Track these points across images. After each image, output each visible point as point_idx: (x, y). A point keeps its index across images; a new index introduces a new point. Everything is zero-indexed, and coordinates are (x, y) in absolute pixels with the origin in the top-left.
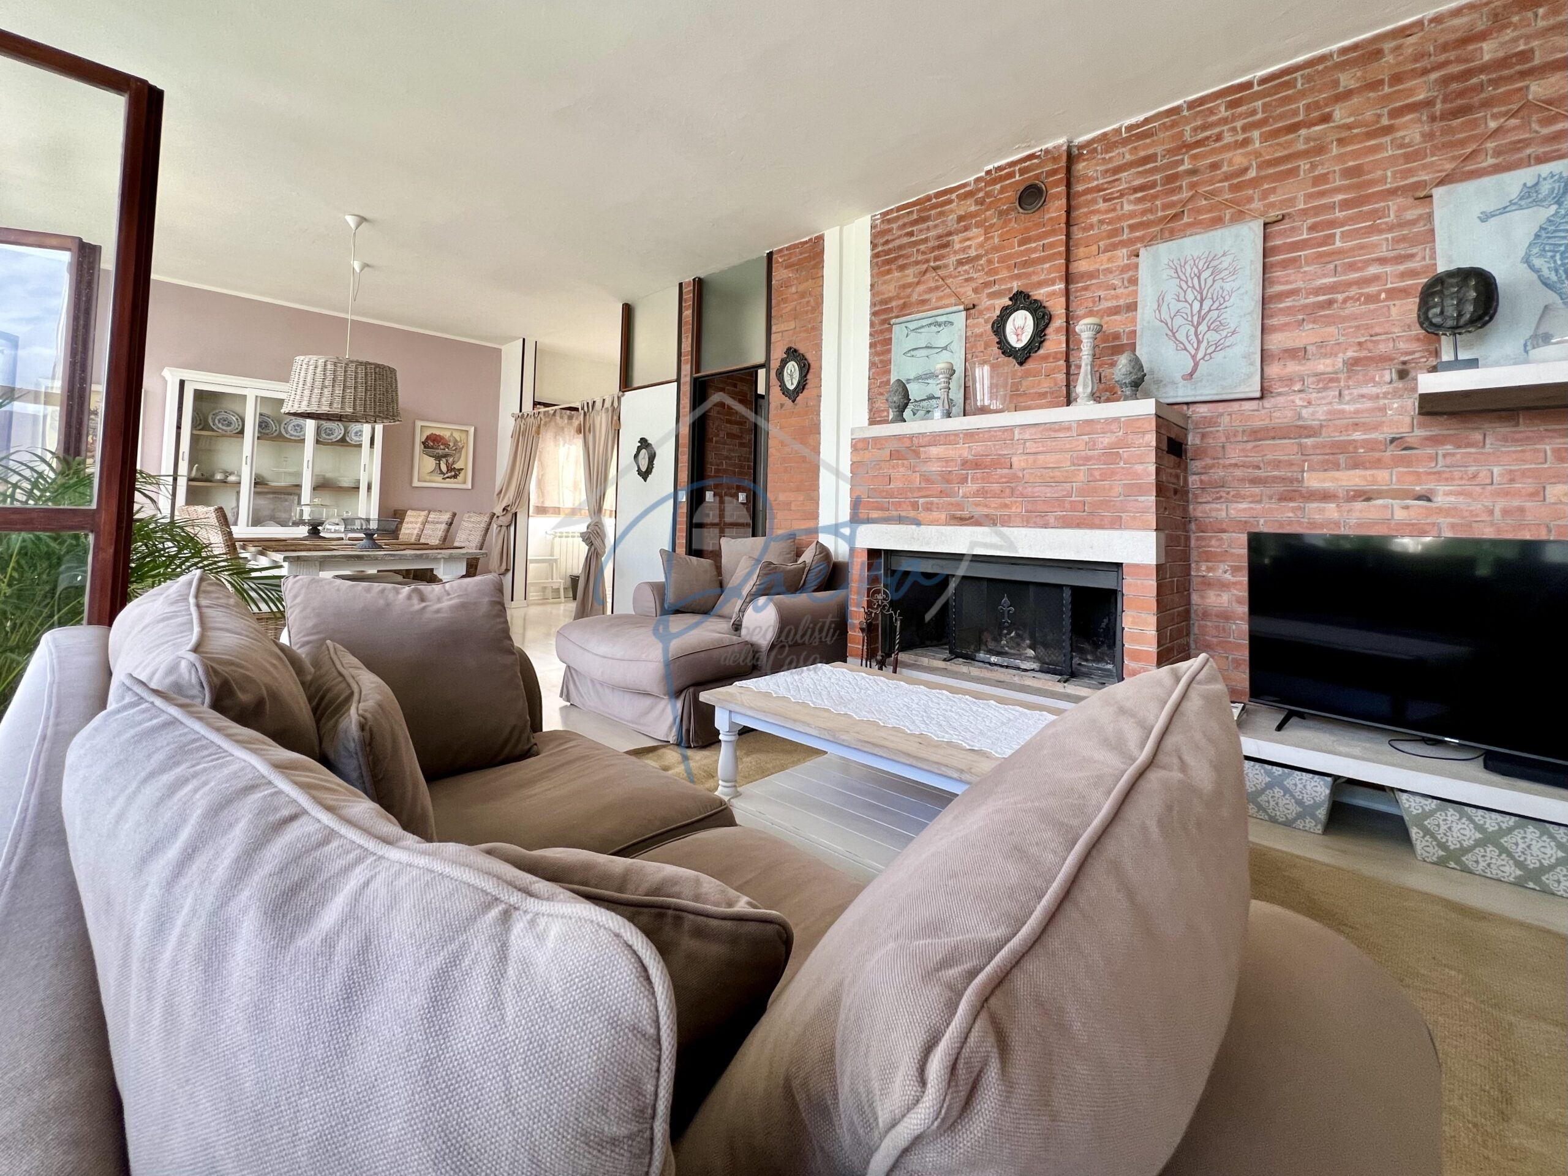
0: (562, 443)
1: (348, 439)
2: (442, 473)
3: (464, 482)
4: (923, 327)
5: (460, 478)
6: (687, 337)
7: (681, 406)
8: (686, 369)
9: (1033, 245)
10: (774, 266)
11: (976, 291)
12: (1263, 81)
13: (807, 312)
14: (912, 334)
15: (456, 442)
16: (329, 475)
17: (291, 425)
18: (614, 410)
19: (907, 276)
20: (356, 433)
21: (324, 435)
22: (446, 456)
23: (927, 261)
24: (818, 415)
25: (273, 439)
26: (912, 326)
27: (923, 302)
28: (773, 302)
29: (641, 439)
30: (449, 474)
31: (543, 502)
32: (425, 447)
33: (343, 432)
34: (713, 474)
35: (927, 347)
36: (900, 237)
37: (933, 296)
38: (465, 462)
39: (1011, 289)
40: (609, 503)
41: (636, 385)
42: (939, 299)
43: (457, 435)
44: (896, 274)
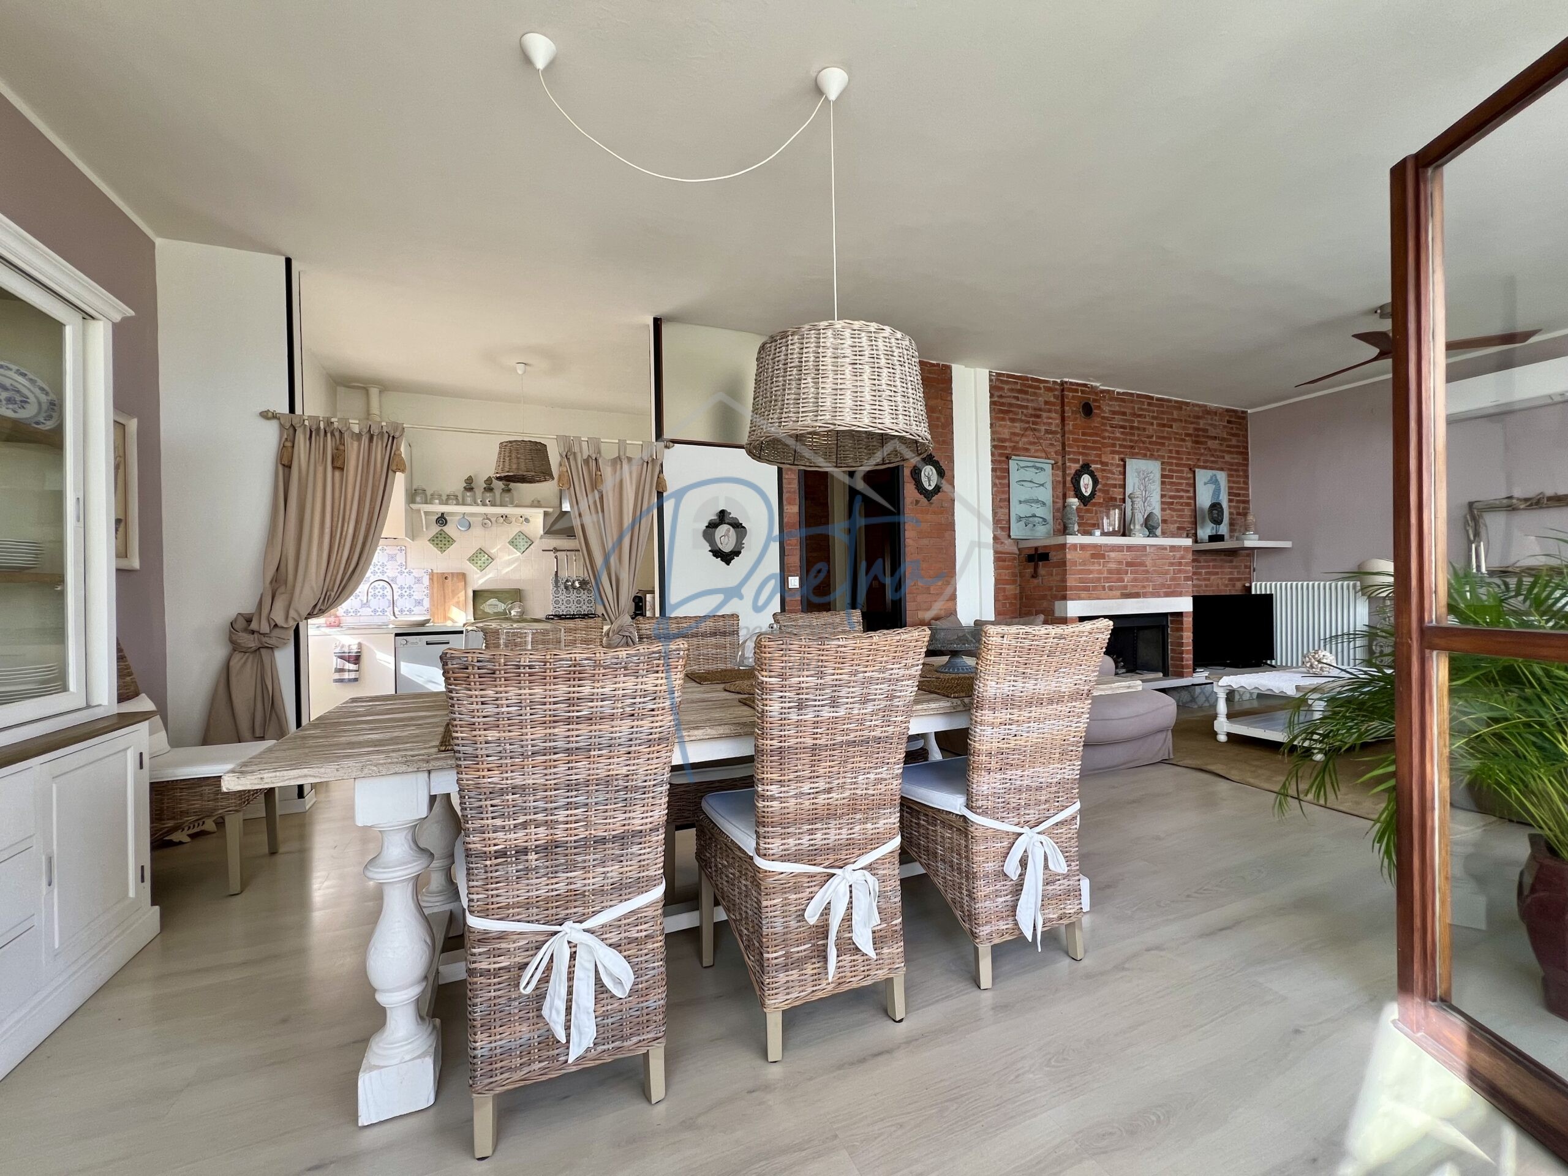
4: (1028, 467)
9: (1088, 438)
11: (1056, 453)
13: (937, 426)
14: (1021, 470)
19: (1016, 427)
23: (1028, 422)
24: (953, 515)
26: (1022, 464)
27: (1027, 450)
35: (1030, 481)
36: (1008, 397)
37: (1032, 448)
42: (1037, 451)
44: (1008, 423)
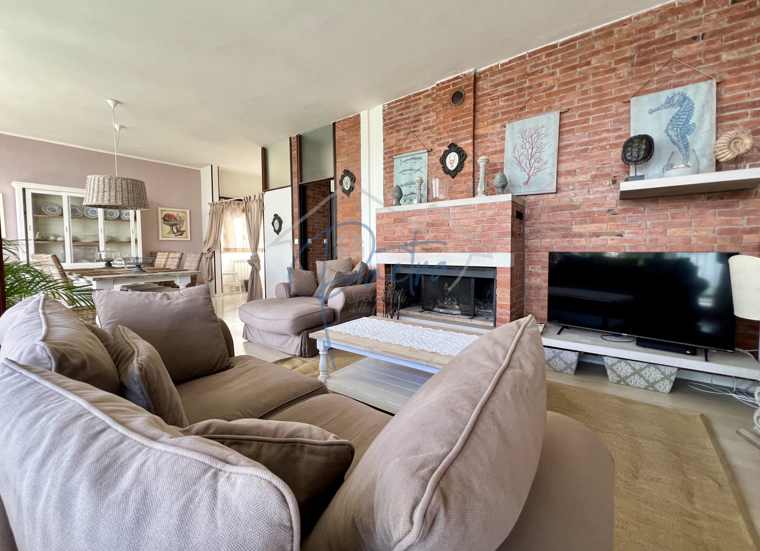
0: (235, 217)
1: (122, 217)
2: (174, 233)
3: (187, 237)
4: (408, 160)
5: (184, 235)
6: (295, 164)
7: (294, 198)
8: (295, 180)
9: (459, 121)
10: (336, 129)
11: (432, 143)
12: (562, 44)
13: (353, 152)
14: (403, 163)
15: (180, 217)
16: (113, 235)
17: (90, 211)
18: (260, 200)
19: (401, 135)
20: (126, 214)
21: (108, 216)
22: (175, 225)
23: (410, 128)
24: (360, 202)
25: (80, 218)
26: (403, 159)
27: (408, 148)
28: (337, 147)
29: (275, 215)
30: (178, 234)
31: (228, 246)
32: (164, 220)
33: (119, 213)
34: (311, 231)
35: (410, 170)
36: (397, 116)
37: (412, 145)
38: (186, 227)
39: (448, 142)
40: (261, 245)
41: (271, 188)
42: (416, 146)
43: (180, 214)
44: (395, 134)
